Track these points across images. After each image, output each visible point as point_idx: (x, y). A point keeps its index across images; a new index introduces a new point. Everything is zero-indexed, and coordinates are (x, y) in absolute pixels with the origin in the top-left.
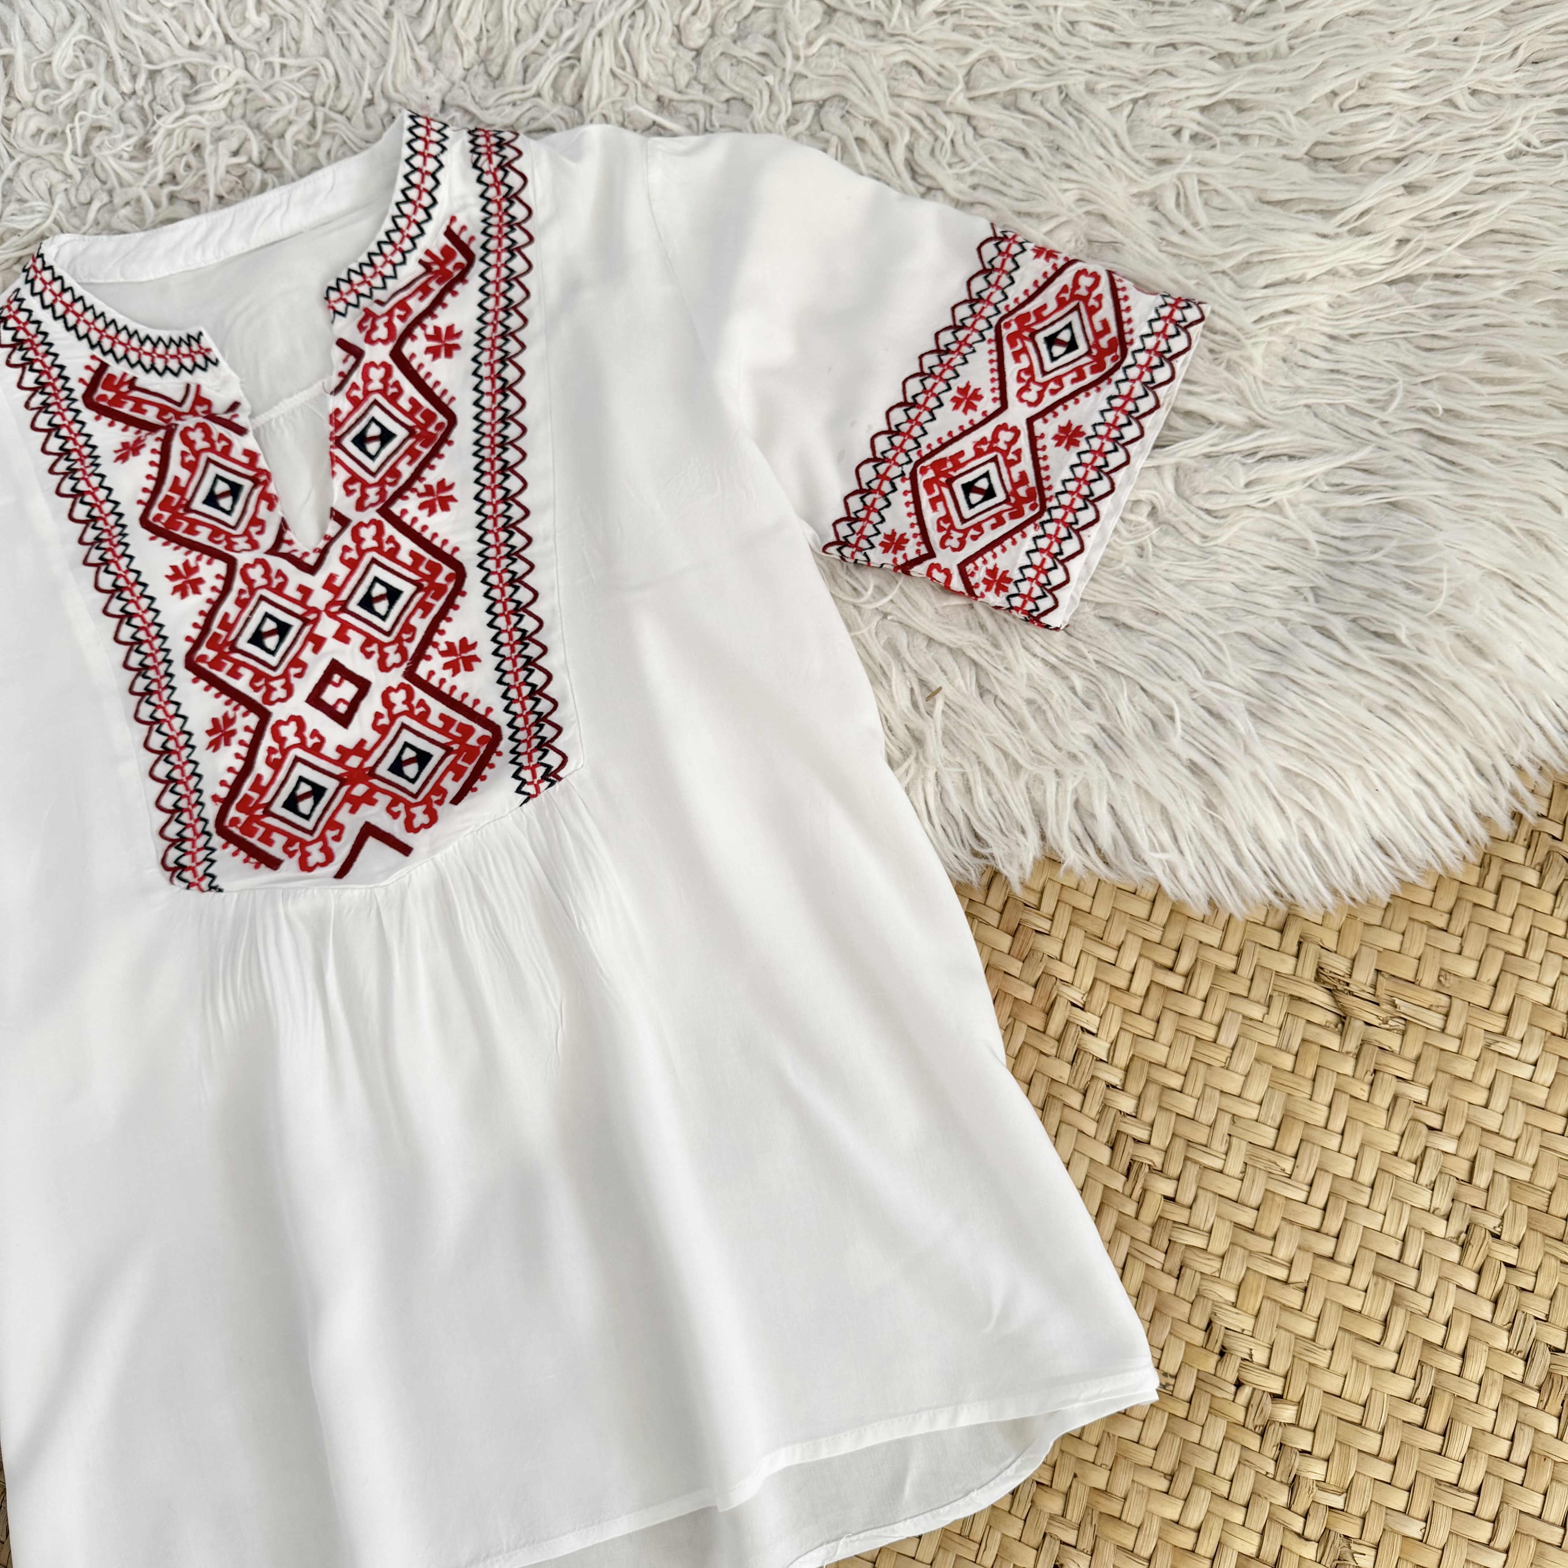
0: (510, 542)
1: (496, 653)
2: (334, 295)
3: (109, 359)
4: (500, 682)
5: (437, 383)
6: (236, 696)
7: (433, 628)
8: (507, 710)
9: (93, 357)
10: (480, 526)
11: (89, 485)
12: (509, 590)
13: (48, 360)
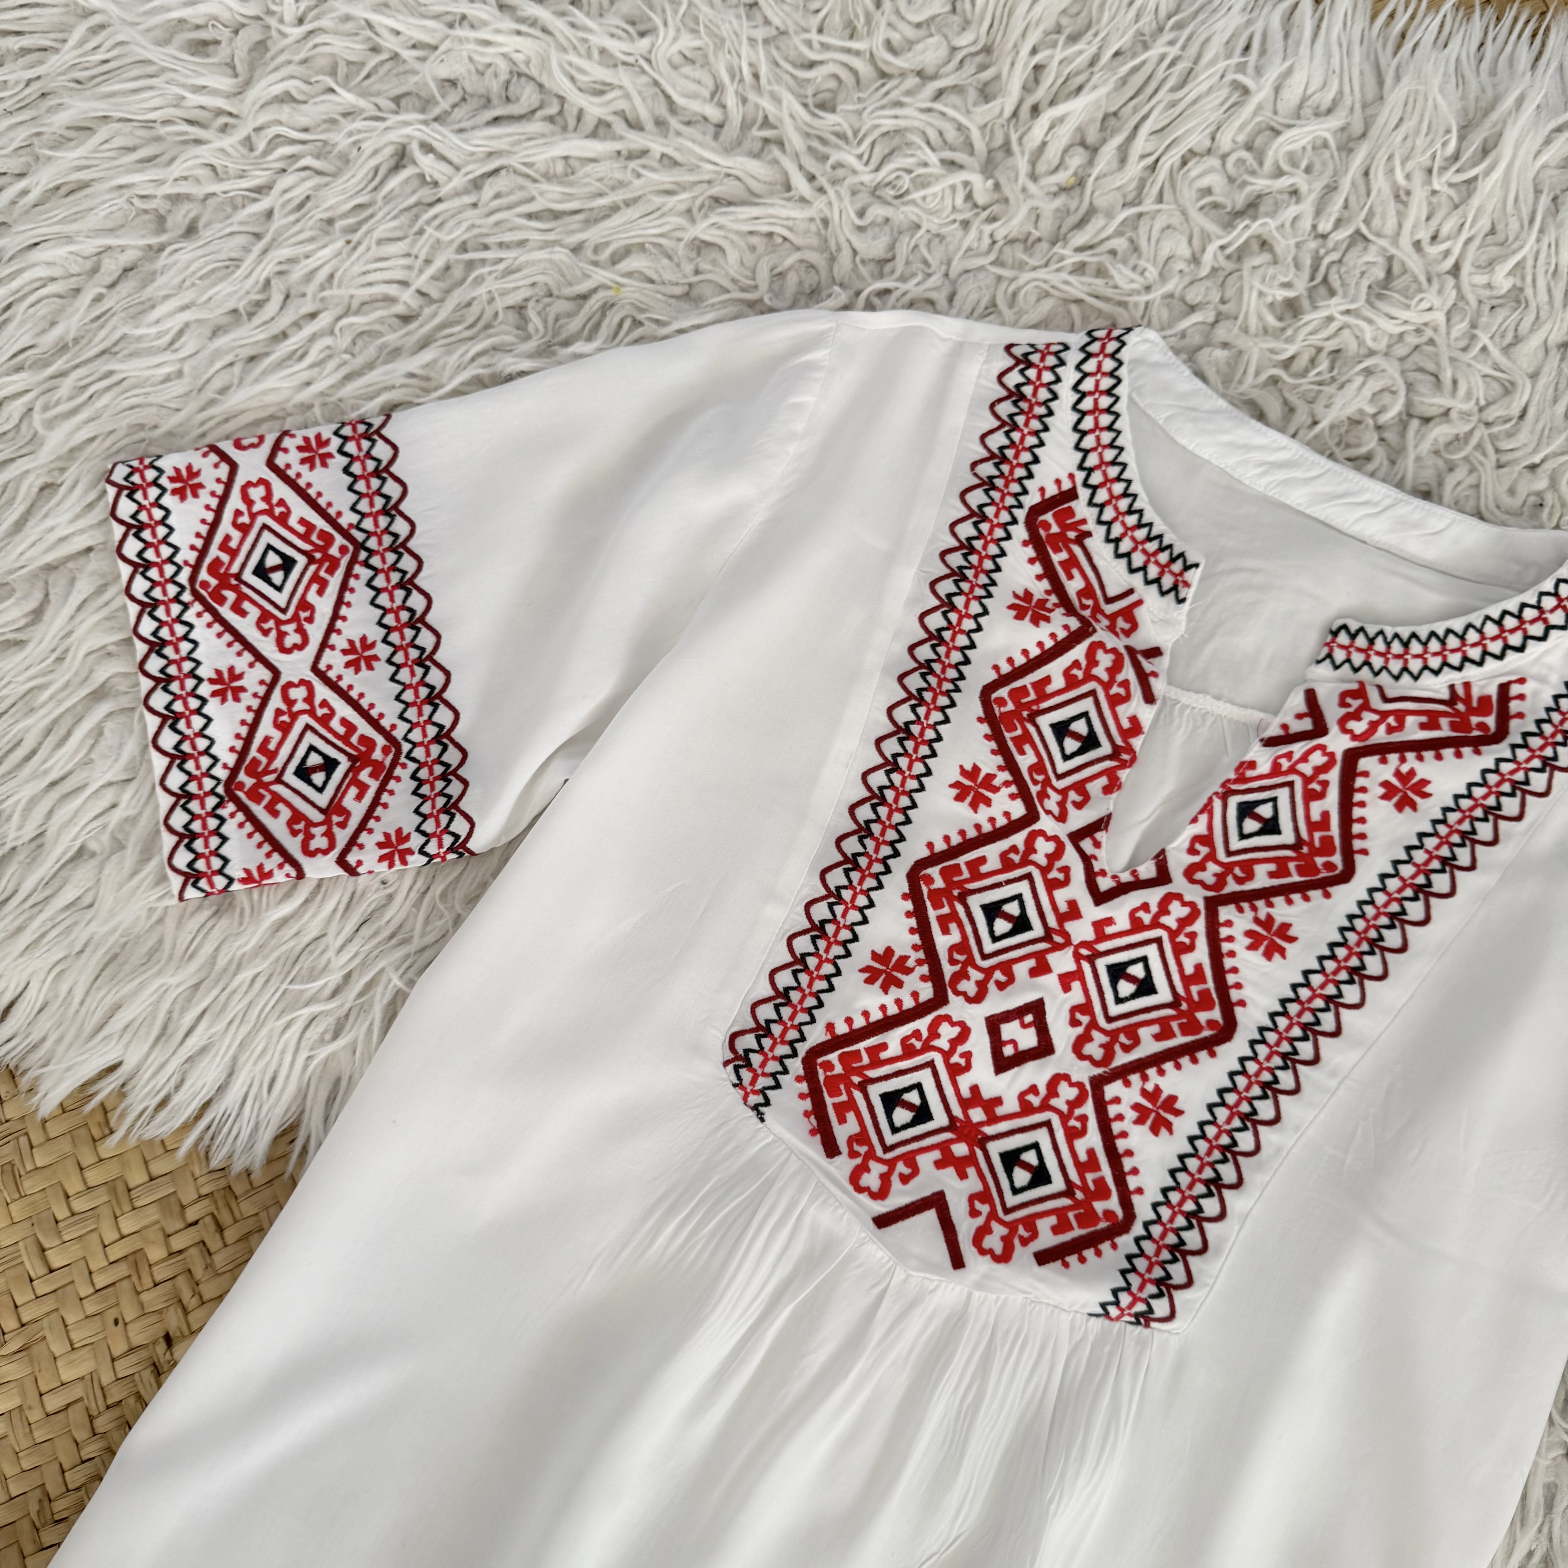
0: (1297, 1044)
1: (1192, 1139)
2: (1343, 639)
3: (1084, 494)
4: (1173, 1173)
5: (1362, 820)
6: (928, 945)
7: (1157, 1060)
8: (1155, 1206)
9: (1071, 476)
10: (1284, 1002)
11: (967, 606)
12: (1256, 1091)
13: (1031, 441)
